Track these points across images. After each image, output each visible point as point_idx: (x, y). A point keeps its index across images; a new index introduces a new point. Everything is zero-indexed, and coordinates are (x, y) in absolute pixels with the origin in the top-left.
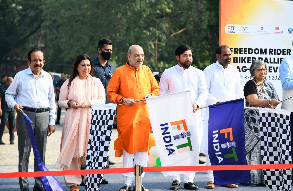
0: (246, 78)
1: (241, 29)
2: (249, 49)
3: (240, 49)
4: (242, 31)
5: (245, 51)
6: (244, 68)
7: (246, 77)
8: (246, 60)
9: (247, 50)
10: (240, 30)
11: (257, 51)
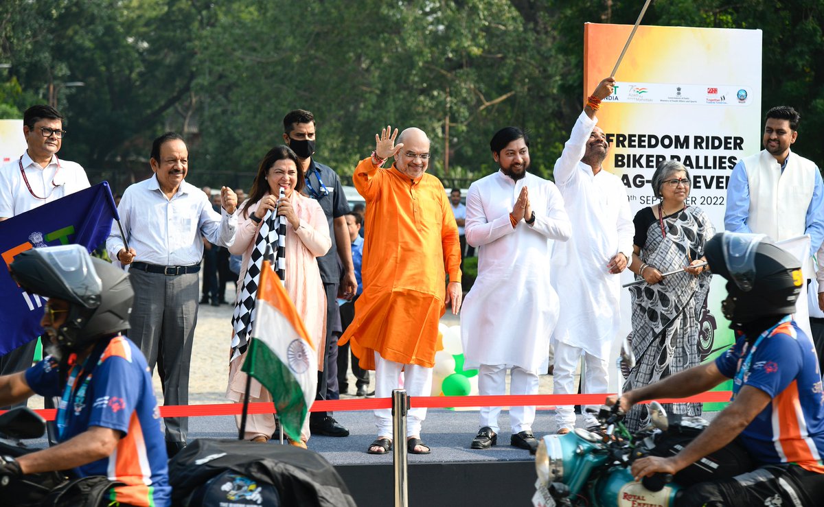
0: (643, 202)
1: (632, 92)
2: (650, 137)
3: (630, 136)
4: (634, 95)
5: (640, 141)
6: (639, 179)
7: (642, 198)
8: (643, 161)
9: (646, 139)
10: (630, 95)
11: (667, 142)
